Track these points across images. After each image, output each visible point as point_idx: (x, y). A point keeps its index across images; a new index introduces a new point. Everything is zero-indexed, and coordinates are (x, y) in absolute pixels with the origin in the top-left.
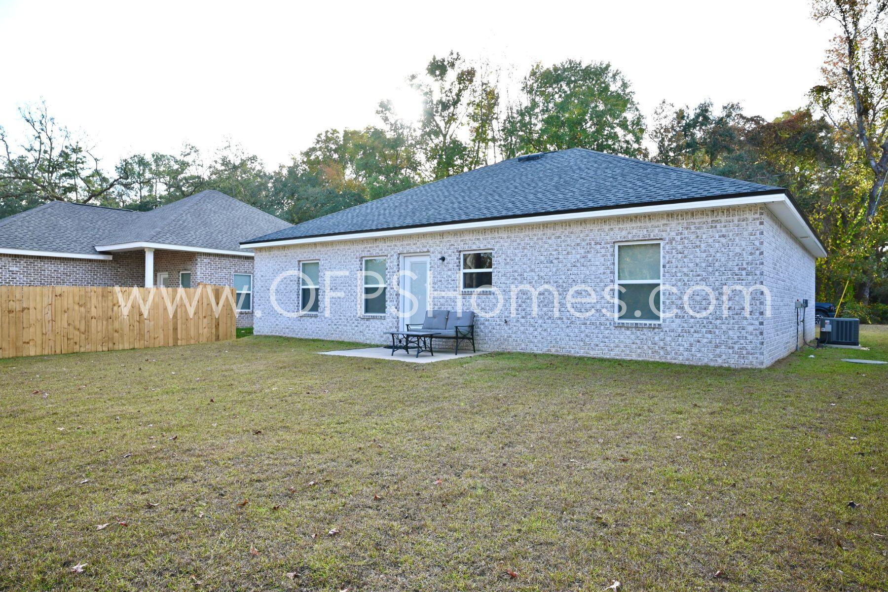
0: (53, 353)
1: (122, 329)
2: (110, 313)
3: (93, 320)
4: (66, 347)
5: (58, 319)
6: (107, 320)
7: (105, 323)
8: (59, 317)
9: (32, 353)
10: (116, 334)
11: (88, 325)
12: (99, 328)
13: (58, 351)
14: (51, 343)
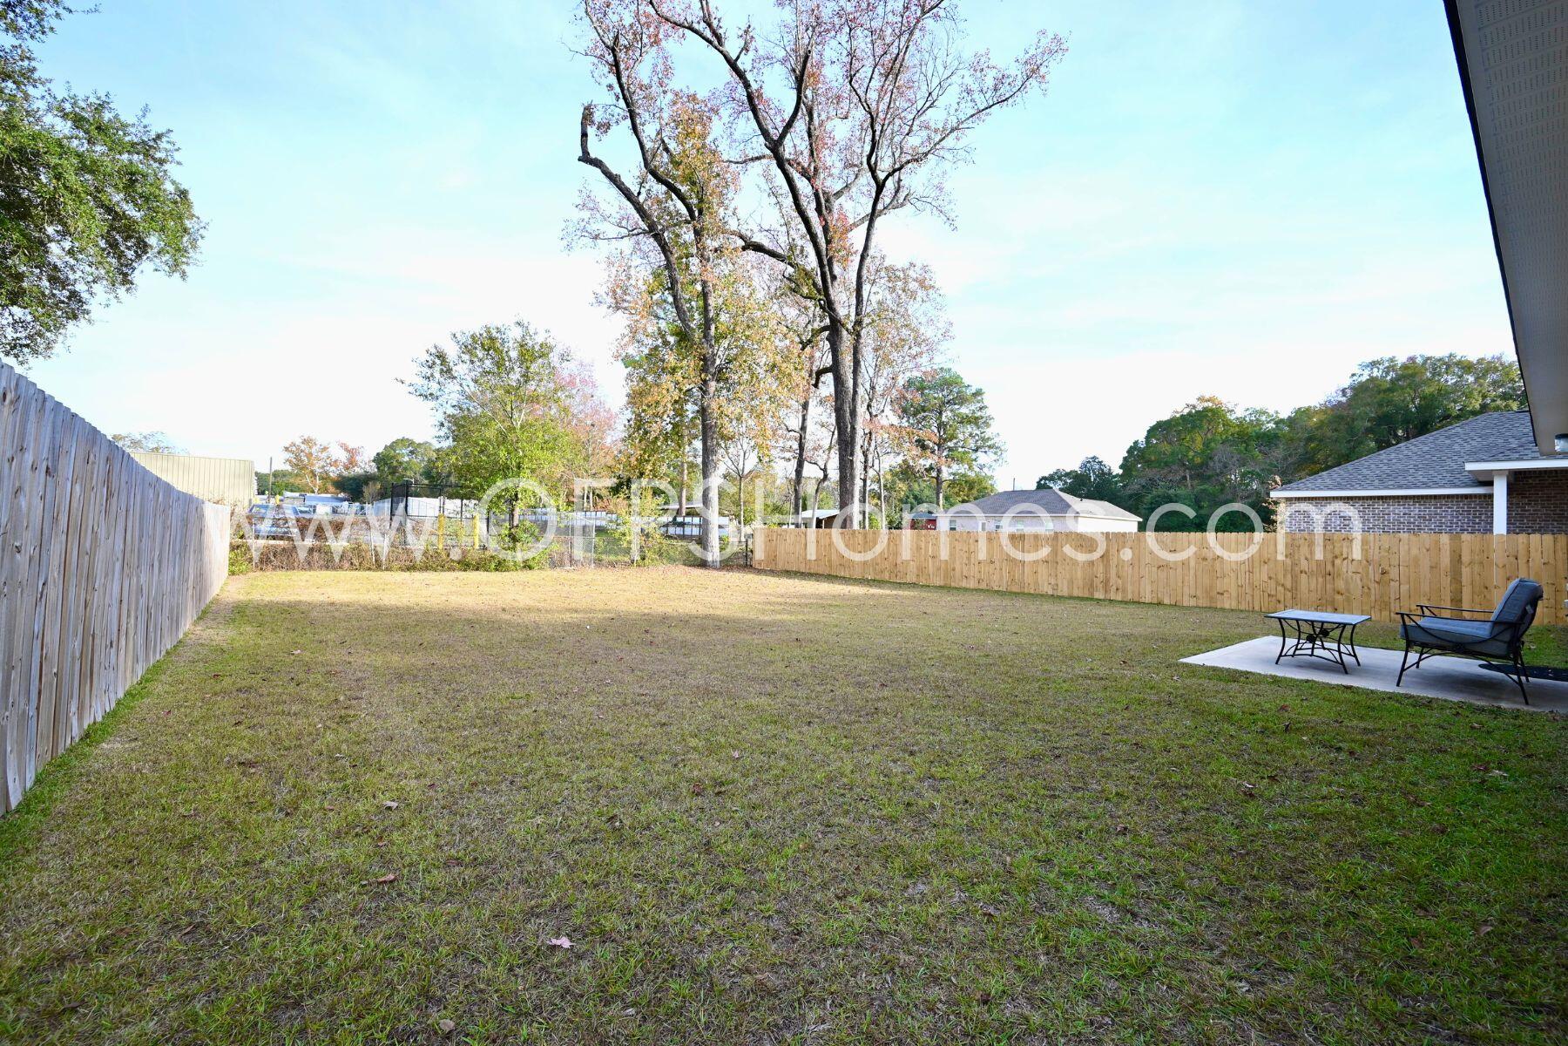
0: (1251, 609)
1: (1348, 590)
2: (1329, 567)
3: (1303, 575)
4: (1266, 604)
5: (1257, 570)
6: (1324, 577)
7: (1320, 580)
8: (1258, 570)
9: (1227, 606)
10: (1338, 597)
11: (1295, 580)
12: (1313, 586)
13: (1257, 608)
14: (1249, 598)
